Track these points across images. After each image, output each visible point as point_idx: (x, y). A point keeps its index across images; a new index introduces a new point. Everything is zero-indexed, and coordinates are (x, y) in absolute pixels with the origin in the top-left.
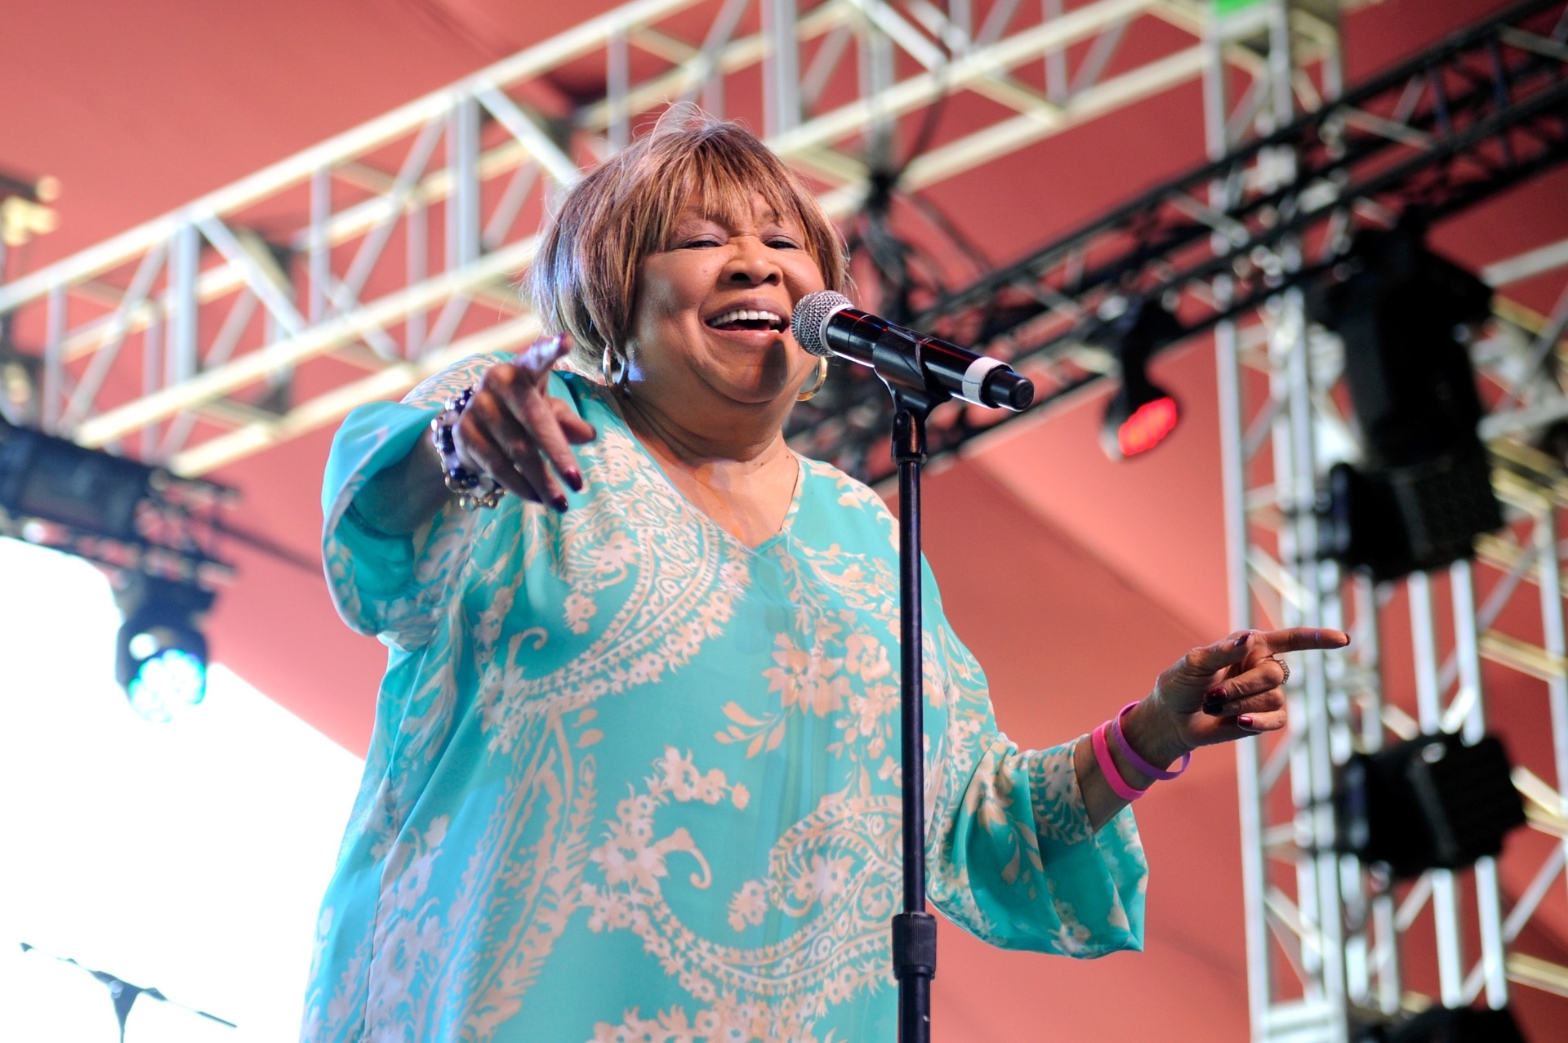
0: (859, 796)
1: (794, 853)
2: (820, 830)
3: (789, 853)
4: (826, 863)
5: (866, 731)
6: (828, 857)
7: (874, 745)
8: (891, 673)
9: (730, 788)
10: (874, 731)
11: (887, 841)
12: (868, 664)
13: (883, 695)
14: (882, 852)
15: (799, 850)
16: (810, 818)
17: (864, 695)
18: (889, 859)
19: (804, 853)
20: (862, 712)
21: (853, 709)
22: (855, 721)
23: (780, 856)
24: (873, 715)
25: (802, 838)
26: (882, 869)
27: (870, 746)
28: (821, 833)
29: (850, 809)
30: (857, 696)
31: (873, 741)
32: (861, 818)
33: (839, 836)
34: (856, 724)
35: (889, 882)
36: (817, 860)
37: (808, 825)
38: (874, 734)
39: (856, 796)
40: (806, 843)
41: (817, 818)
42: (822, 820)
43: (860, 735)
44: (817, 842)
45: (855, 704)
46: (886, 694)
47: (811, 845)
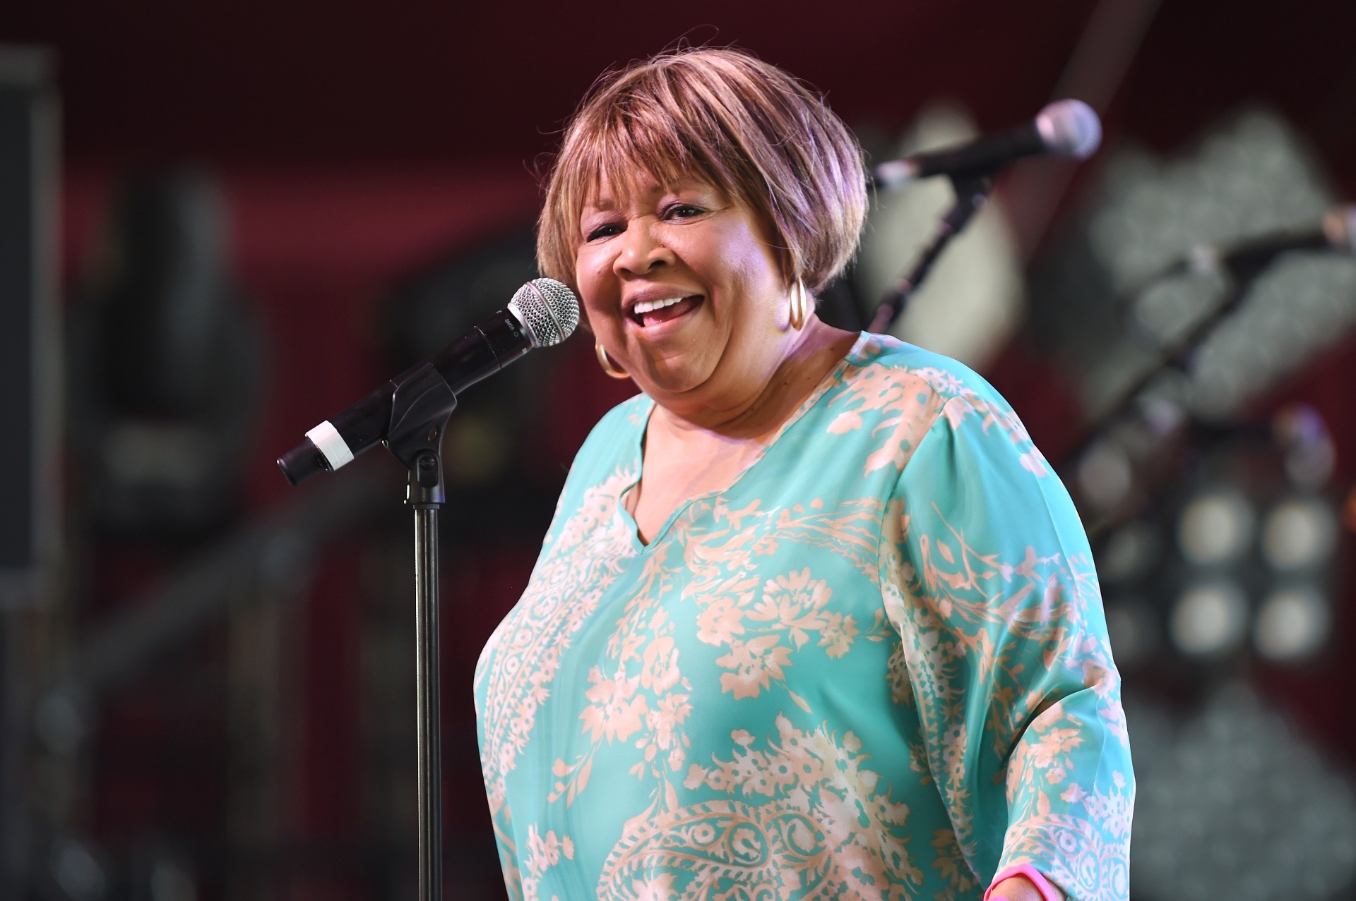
0: (667, 811)
1: (615, 885)
2: (629, 857)
3: (612, 885)
4: (646, 885)
5: (664, 745)
6: (646, 880)
7: (674, 757)
8: (680, 679)
9: (560, 844)
10: (671, 742)
11: (723, 845)
12: (659, 676)
13: (674, 706)
14: (722, 857)
15: (619, 881)
16: (617, 848)
17: (658, 709)
18: (731, 861)
19: (623, 882)
20: (658, 727)
21: (650, 726)
22: (653, 737)
23: (605, 892)
24: (668, 728)
25: (617, 867)
26: (727, 872)
27: (670, 759)
28: (630, 859)
29: (657, 827)
30: (652, 712)
31: (672, 753)
32: (673, 833)
33: (648, 857)
34: (654, 739)
35: (739, 882)
36: (638, 885)
37: (616, 854)
38: (672, 747)
39: (662, 811)
40: (621, 871)
41: (624, 846)
42: (628, 847)
43: (659, 749)
44: (630, 868)
45: (651, 720)
46: (677, 704)
47: (626, 872)
